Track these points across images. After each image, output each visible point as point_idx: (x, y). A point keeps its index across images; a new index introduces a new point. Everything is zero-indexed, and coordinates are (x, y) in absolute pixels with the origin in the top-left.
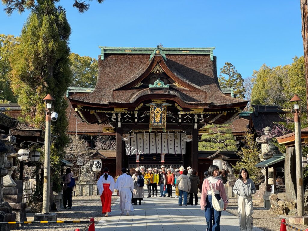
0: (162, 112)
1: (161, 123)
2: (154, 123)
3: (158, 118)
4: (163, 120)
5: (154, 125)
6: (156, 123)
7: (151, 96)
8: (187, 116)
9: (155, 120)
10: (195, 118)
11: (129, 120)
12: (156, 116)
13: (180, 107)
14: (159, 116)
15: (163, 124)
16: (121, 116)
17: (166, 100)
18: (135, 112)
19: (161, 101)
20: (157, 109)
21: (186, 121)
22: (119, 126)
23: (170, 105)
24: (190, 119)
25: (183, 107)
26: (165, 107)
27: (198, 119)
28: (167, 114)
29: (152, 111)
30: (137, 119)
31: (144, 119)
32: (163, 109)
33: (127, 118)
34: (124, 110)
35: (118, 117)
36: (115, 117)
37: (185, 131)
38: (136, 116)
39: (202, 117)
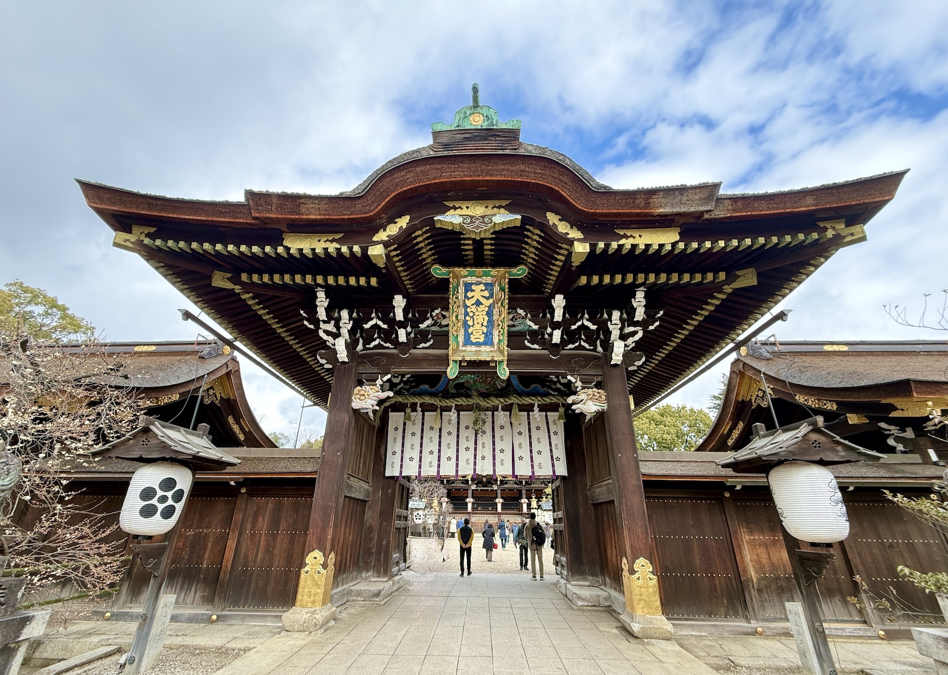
0: (491, 301)
1: (492, 344)
2: (465, 345)
3: (477, 327)
4: (496, 333)
5: (464, 351)
6: (472, 344)
7: (440, 166)
8: (579, 323)
9: (470, 332)
10: (611, 327)
11: (382, 343)
12: (471, 317)
13: (569, 226)
14: (481, 317)
15: (496, 347)
16: (351, 322)
17: (508, 202)
18: (373, 249)
19: (487, 207)
20: (474, 291)
21: (577, 344)
22: (343, 355)
23: (520, 272)
24: (591, 337)
25: (590, 211)
26: (503, 280)
27: (621, 329)
28: (512, 320)
29: (457, 298)
30: (408, 334)
31: (432, 341)
32: (496, 288)
33: (376, 336)
34: (325, 242)
35: (341, 325)
36: (331, 327)
37: (576, 376)
38: (400, 316)
39: (640, 315)
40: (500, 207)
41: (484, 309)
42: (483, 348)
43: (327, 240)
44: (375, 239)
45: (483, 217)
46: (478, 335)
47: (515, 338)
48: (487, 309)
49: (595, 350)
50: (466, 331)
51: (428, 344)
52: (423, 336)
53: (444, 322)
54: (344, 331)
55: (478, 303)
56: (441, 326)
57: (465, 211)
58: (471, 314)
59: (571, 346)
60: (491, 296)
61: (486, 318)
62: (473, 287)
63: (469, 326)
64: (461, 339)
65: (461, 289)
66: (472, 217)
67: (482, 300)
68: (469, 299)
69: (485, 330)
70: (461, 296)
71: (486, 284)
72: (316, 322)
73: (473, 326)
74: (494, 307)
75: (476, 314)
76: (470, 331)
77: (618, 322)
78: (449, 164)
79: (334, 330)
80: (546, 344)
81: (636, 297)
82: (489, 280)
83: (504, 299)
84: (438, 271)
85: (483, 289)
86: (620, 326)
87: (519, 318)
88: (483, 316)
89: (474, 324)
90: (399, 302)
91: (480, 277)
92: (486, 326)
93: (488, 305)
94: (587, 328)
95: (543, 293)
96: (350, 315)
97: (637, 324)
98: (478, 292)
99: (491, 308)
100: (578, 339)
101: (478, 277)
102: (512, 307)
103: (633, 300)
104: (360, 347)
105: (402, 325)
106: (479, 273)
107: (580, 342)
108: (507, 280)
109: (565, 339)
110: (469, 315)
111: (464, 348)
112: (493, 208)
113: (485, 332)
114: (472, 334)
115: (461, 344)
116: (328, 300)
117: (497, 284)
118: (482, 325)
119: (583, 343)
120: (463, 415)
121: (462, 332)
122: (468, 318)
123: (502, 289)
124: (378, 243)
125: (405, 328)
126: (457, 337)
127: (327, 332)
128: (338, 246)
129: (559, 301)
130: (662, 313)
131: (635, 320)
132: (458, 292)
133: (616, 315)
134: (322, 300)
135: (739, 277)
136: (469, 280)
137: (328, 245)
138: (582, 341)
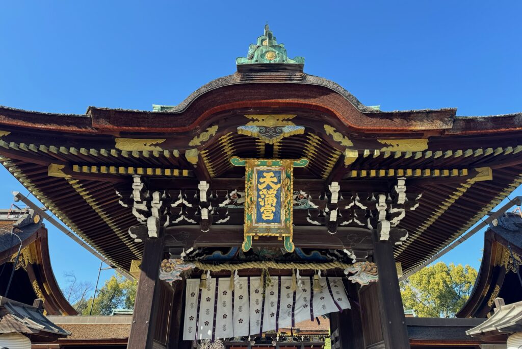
0: (279, 186)
1: (280, 222)
2: (257, 222)
3: (268, 207)
4: (283, 212)
5: (256, 228)
6: (263, 221)
7: (242, 91)
8: (352, 204)
9: (262, 212)
10: (379, 208)
11: (186, 219)
12: (262, 199)
13: (342, 136)
14: (271, 199)
15: (283, 224)
16: (161, 202)
17: (294, 116)
18: (189, 152)
19: (278, 120)
20: (265, 177)
21: (351, 221)
22: (153, 232)
23: (303, 163)
24: (363, 216)
25: (357, 127)
26: (289, 169)
27: (387, 211)
28: (296, 199)
29: (251, 183)
30: (209, 212)
31: (229, 217)
32: (283, 175)
33: (181, 212)
34: (150, 146)
35: (152, 205)
36: (143, 207)
37: (351, 250)
38: (203, 198)
39: (402, 198)
40: (288, 120)
41: (273, 192)
42: (273, 225)
43: (152, 145)
44: (191, 144)
45: (275, 128)
46: (268, 215)
47: (299, 216)
48: (275, 192)
49: (366, 227)
50: (258, 210)
51: (225, 220)
52: (221, 213)
53: (239, 201)
54: (155, 211)
55: (268, 187)
56: (236, 204)
57: (261, 123)
58: (263, 197)
59: (346, 223)
60: (279, 181)
61: (275, 200)
62: (265, 174)
63: (261, 206)
64: (254, 217)
65: (255, 176)
66: (266, 128)
67: (272, 185)
68: (261, 183)
69: (274, 210)
70: (254, 181)
71: (275, 172)
72: (131, 202)
73: (264, 206)
74: (281, 191)
75: (267, 196)
76: (262, 210)
77: (384, 204)
78: (250, 89)
79: (145, 209)
80: (325, 220)
81: (398, 184)
82: (277, 168)
83: (290, 185)
84: (236, 161)
85: (273, 176)
86: (386, 207)
87: (302, 198)
88: (273, 198)
89: (265, 205)
90: (204, 186)
91: (270, 166)
92: (275, 207)
93: (277, 189)
94: (359, 208)
95: (321, 178)
96: (160, 196)
97: (400, 206)
98: (269, 178)
99: (279, 191)
100: (351, 216)
101: (268, 166)
102: (297, 189)
103: (396, 187)
104: (167, 223)
105: (205, 205)
106: (269, 163)
107: (353, 220)
108: (292, 169)
109: (340, 216)
110: (260, 197)
111: (256, 225)
112: (282, 121)
113: (274, 211)
114: (263, 212)
115: (254, 221)
116: (143, 184)
117: (284, 172)
118: (272, 205)
119: (356, 221)
120: (253, 280)
121: (254, 211)
122: (260, 200)
123: (288, 177)
124: (193, 147)
125: (207, 208)
126: (251, 215)
127: (140, 211)
128: (161, 150)
129: (335, 187)
130: (420, 196)
131: (398, 203)
132: (252, 179)
133: (382, 198)
134: (138, 185)
135: (478, 173)
136: (261, 168)
137: (152, 148)
138: (355, 219)
